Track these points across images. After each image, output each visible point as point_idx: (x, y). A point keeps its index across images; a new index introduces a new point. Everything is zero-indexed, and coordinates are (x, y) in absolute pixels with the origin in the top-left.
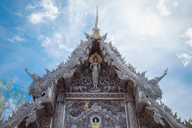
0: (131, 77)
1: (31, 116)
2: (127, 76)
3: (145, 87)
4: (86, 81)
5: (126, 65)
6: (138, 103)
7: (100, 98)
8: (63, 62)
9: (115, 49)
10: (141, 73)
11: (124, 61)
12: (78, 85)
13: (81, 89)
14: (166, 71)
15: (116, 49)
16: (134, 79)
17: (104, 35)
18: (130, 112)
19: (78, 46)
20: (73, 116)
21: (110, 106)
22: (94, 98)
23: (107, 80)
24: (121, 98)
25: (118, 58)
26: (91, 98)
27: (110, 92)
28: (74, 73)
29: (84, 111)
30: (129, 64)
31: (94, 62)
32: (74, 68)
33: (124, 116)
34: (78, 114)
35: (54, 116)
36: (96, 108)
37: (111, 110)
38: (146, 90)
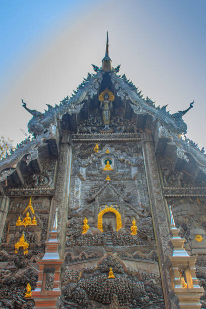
0: (149, 111)
1: (32, 153)
2: (145, 111)
3: (166, 121)
4: (96, 121)
5: (144, 99)
6: (158, 139)
7: (113, 139)
8: (68, 97)
9: (129, 82)
10: (161, 107)
11: (141, 95)
12: (86, 126)
13: (90, 130)
14: (192, 103)
15: (131, 82)
16: (153, 113)
17: (116, 67)
18: (148, 152)
19: (85, 79)
20: (82, 158)
21: (124, 147)
22: (106, 139)
23: (121, 120)
24: (137, 139)
25: (134, 92)
26: (102, 139)
27: (124, 132)
28: (81, 109)
29: (94, 152)
30: (147, 98)
31: (105, 99)
32: (81, 103)
33: (141, 157)
34: (87, 157)
35: (59, 158)
36: (108, 149)
37: (125, 152)
38: (167, 124)
